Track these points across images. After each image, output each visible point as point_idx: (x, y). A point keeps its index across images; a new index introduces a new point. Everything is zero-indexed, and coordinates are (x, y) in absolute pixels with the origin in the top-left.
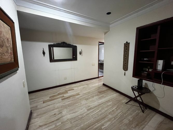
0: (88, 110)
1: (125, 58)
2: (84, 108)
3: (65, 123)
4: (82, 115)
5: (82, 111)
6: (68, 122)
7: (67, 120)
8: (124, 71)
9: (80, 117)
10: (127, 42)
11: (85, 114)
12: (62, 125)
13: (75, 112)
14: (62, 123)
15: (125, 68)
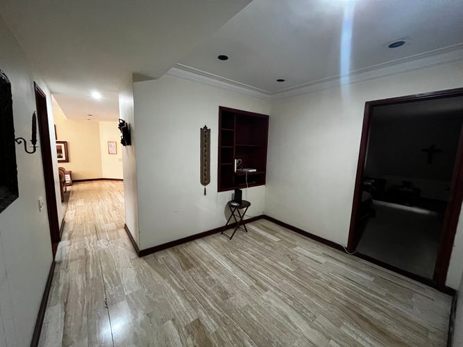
0: (266, 290)
1: (204, 158)
2: (262, 298)
3: (324, 330)
4: (283, 299)
5: (272, 301)
6: (317, 324)
7: (315, 329)
8: (204, 187)
9: (290, 302)
10: (205, 127)
11: (281, 295)
12: (332, 337)
13: (282, 315)
14: (329, 338)
15: (205, 180)
